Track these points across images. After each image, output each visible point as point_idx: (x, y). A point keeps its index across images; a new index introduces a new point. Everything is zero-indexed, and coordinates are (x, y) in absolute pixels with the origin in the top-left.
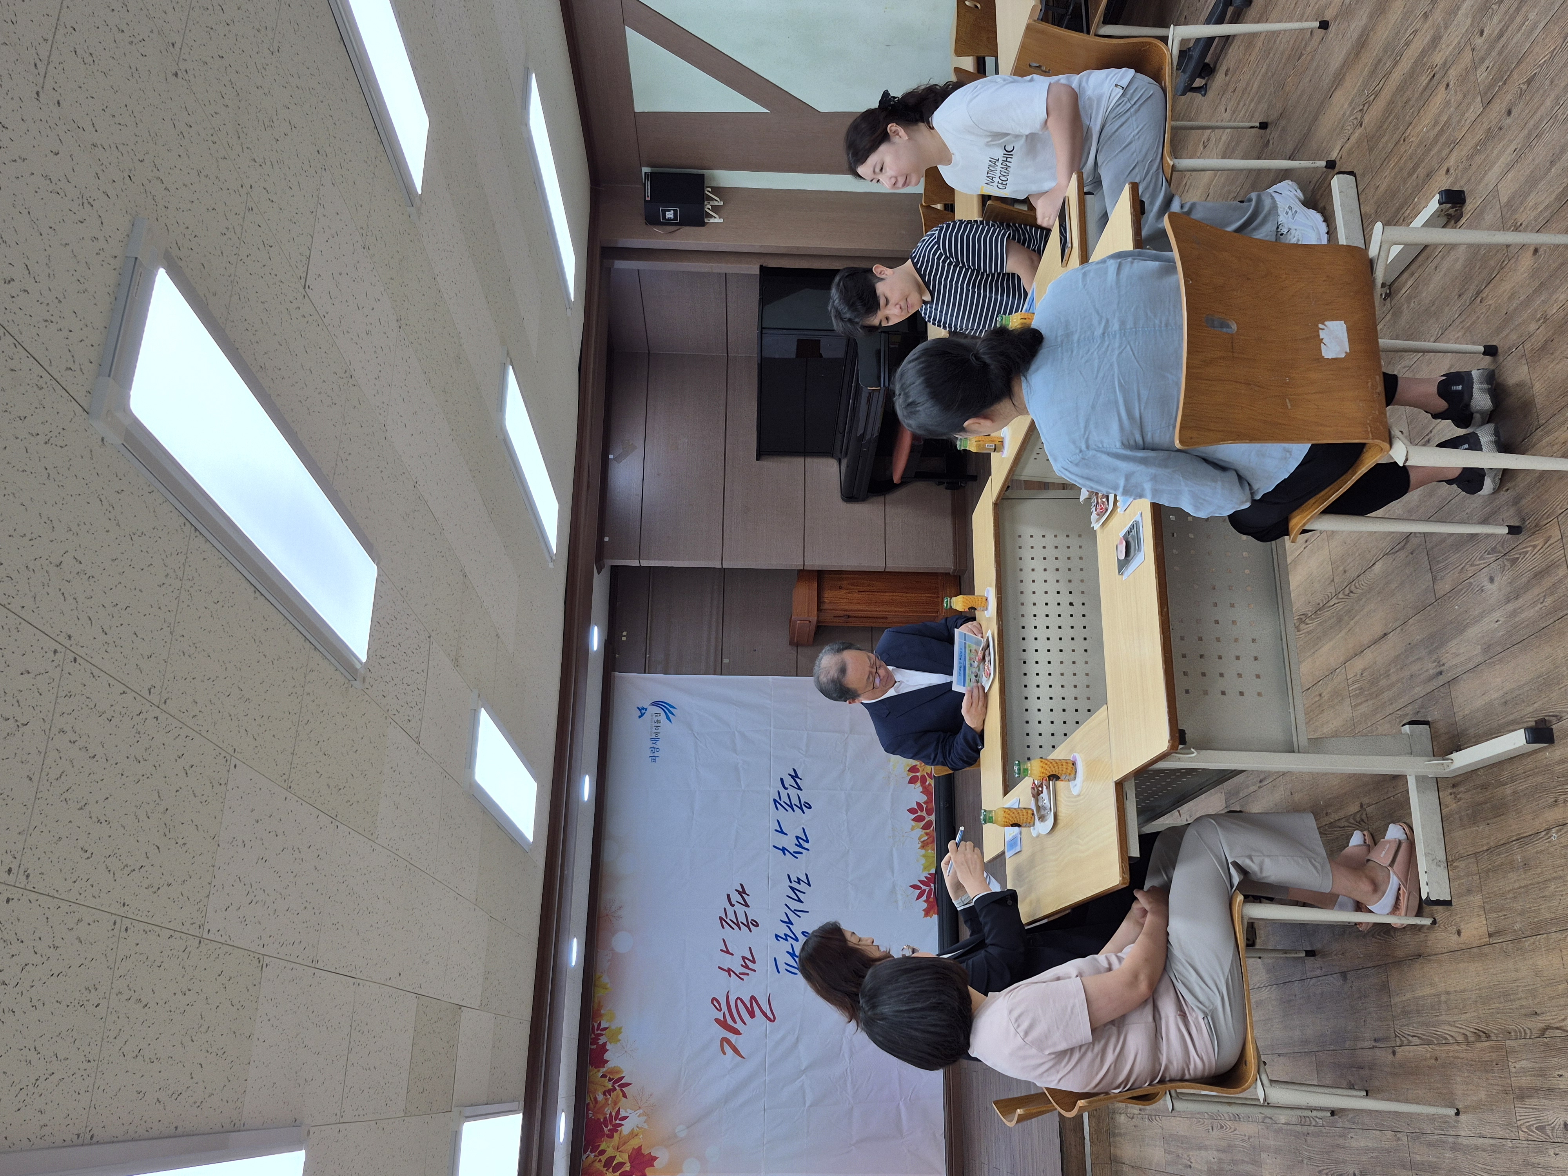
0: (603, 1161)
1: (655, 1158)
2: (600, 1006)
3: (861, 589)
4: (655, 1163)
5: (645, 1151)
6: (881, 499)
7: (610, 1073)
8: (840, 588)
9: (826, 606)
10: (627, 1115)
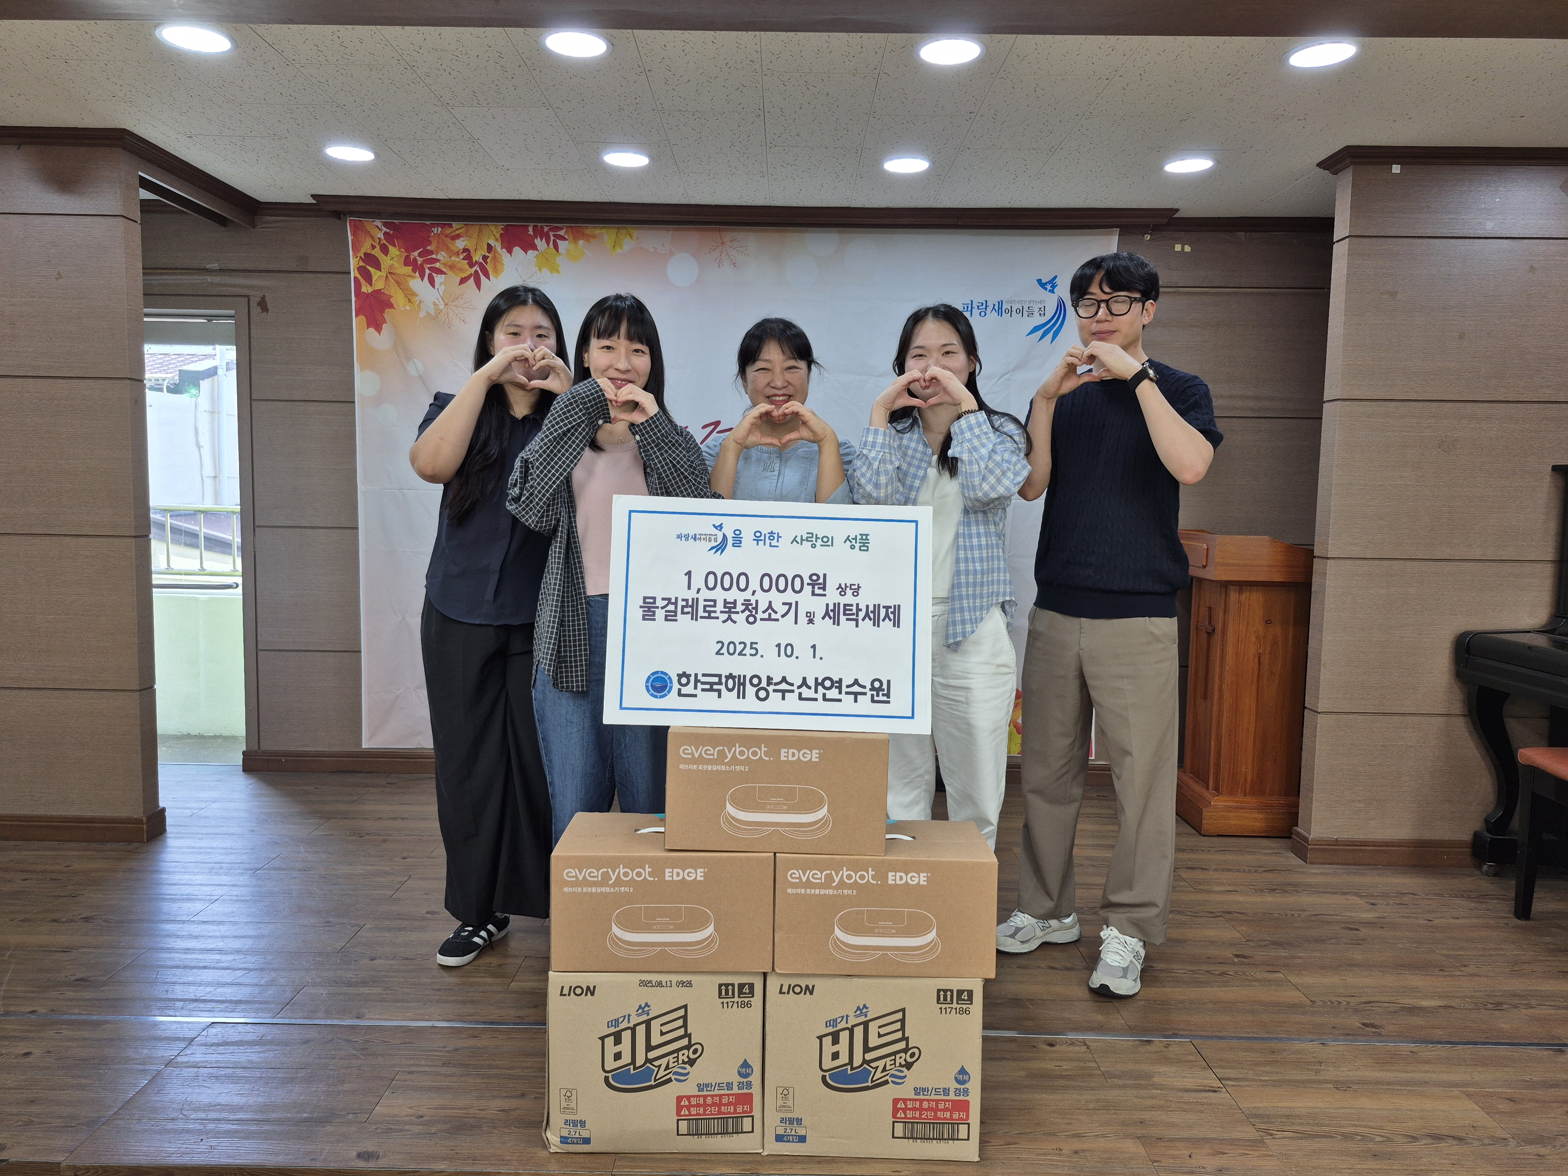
0: (373, 252)
1: (379, 329)
2: (588, 238)
3: (1266, 660)
4: (372, 330)
5: (388, 314)
6: (1458, 707)
7: (495, 258)
8: (1268, 622)
9: (1233, 596)
10: (437, 285)
